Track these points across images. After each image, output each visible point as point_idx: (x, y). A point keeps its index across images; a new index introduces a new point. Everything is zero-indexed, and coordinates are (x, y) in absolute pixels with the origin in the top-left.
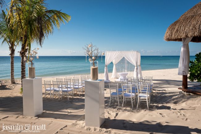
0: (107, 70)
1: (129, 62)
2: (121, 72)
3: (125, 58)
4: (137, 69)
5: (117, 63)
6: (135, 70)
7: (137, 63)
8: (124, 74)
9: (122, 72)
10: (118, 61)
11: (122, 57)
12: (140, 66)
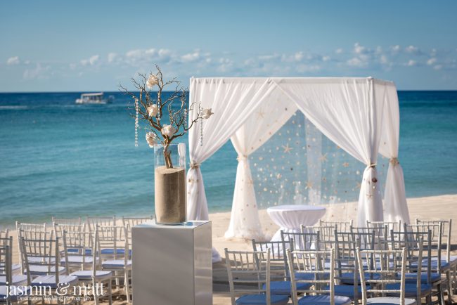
0: (198, 192)
1: (333, 145)
2: (285, 202)
3: (308, 116)
4: (375, 180)
5: (258, 145)
6: (365, 187)
7: (373, 148)
8: (300, 215)
9: (292, 202)
10: (266, 137)
11: (292, 113)
12: (396, 161)
